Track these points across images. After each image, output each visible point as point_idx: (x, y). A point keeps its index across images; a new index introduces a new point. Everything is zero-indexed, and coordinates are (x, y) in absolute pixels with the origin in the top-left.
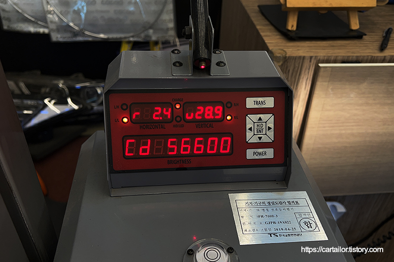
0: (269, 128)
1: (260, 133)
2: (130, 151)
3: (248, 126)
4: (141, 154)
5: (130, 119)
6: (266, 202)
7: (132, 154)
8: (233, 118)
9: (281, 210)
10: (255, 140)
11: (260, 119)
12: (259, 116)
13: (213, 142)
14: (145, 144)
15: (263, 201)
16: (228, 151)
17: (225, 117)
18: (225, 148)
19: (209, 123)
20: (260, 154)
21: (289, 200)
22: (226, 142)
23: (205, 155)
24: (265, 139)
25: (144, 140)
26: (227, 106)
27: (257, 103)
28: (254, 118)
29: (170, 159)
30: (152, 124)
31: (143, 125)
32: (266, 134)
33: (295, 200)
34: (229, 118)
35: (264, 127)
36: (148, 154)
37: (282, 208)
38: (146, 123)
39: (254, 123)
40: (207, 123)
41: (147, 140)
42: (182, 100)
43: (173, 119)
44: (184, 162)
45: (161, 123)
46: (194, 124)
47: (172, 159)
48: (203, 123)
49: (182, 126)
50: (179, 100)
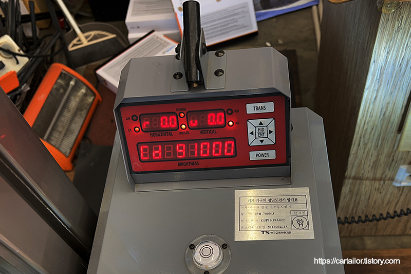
0: (271, 132)
1: (261, 137)
2: (145, 155)
3: (250, 131)
4: (154, 157)
5: (141, 129)
6: (267, 198)
7: (146, 158)
8: (235, 123)
10: (256, 143)
11: (261, 124)
12: (259, 121)
13: (217, 146)
14: (157, 149)
16: (232, 154)
17: (226, 123)
18: (229, 151)
19: (212, 129)
20: (263, 155)
21: (288, 197)
22: (229, 145)
23: (211, 157)
24: (267, 142)
25: (155, 146)
26: (228, 114)
27: (257, 108)
28: (256, 122)
29: (180, 162)
30: (161, 132)
31: (152, 133)
32: (267, 137)
34: (231, 123)
35: (265, 131)
36: (160, 157)
38: (155, 131)
39: (255, 127)
40: (210, 129)
41: (158, 146)
42: (185, 110)
43: (179, 127)
44: (192, 164)
45: (169, 131)
46: (199, 130)
47: (181, 161)
48: (206, 130)
49: (188, 133)
50: (182, 109)
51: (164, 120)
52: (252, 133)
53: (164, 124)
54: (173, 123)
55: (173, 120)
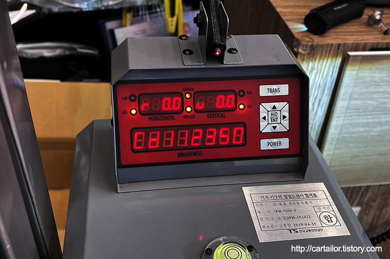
0: (284, 117)
1: (274, 123)
2: (139, 144)
3: (262, 116)
4: (150, 147)
5: (139, 111)
6: (282, 195)
7: (140, 147)
8: (246, 107)
9: (298, 204)
10: (269, 129)
11: (274, 107)
12: (273, 104)
13: (225, 133)
14: (154, 136)
15: (279, 194)
16: (241, 142)
17: (237, 106)
18: (238, 139)
19: (221, 113)
20: (274, 144)
21: (306, 193)
22: (239, 132)
23: (218, 146)
24: (279, 129)
25: (153, 133)
26: (239, 95)
27: (270, 90)
28: (268, 106)
29: (180, 151)
30: (162, 116)
31: (152, 116)
32: (281, 123)
33: (312, 193)
34: (242, 107)
35: (279, 115)
36: (157, 146)
37: (300, 202)
38: (156, 114)
39: (268, 111)
40: (218, 113)
41: (156, 132)
42: (192, 89)
43: (183, 109)
44: (195, 154)
45: (171, 114)
46: (205, 114)
47: (182, 151)
48: (214, 113)
49: (193, 116)
50: (189, 89)
51: (167, 102)
52: (264, 118)
53: (166, 106)
54: (177, 105)
55: (177, 101)
